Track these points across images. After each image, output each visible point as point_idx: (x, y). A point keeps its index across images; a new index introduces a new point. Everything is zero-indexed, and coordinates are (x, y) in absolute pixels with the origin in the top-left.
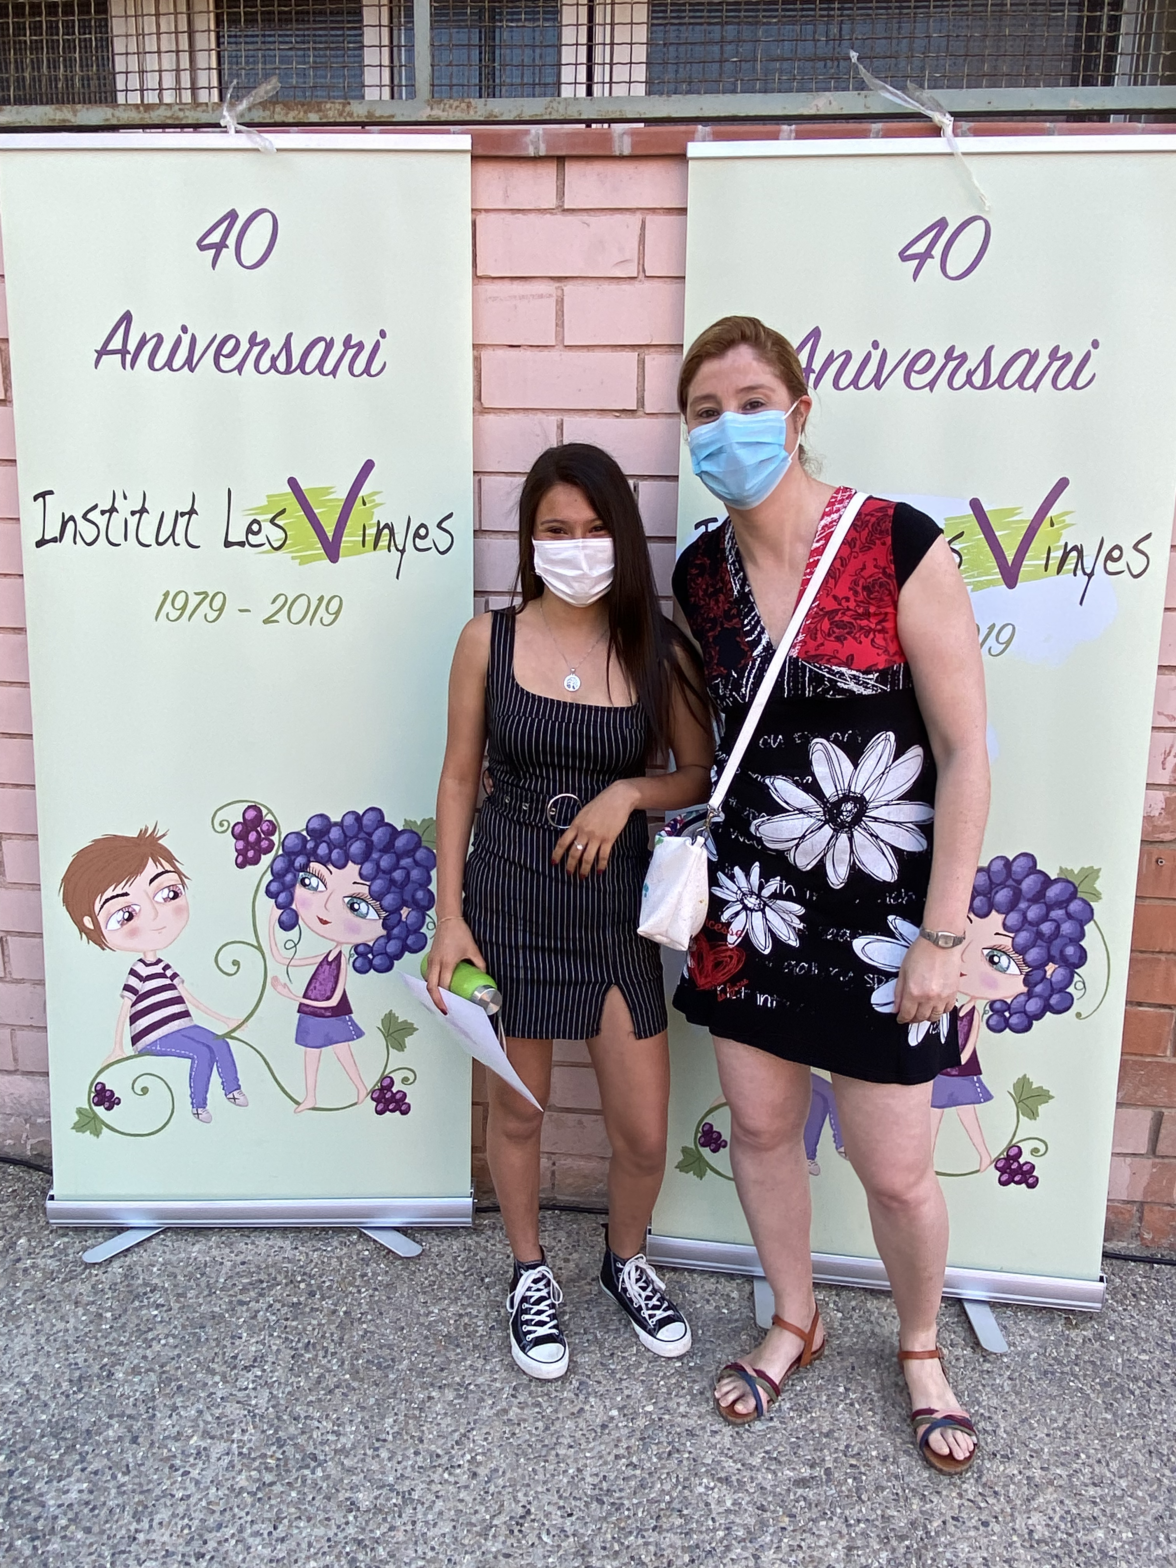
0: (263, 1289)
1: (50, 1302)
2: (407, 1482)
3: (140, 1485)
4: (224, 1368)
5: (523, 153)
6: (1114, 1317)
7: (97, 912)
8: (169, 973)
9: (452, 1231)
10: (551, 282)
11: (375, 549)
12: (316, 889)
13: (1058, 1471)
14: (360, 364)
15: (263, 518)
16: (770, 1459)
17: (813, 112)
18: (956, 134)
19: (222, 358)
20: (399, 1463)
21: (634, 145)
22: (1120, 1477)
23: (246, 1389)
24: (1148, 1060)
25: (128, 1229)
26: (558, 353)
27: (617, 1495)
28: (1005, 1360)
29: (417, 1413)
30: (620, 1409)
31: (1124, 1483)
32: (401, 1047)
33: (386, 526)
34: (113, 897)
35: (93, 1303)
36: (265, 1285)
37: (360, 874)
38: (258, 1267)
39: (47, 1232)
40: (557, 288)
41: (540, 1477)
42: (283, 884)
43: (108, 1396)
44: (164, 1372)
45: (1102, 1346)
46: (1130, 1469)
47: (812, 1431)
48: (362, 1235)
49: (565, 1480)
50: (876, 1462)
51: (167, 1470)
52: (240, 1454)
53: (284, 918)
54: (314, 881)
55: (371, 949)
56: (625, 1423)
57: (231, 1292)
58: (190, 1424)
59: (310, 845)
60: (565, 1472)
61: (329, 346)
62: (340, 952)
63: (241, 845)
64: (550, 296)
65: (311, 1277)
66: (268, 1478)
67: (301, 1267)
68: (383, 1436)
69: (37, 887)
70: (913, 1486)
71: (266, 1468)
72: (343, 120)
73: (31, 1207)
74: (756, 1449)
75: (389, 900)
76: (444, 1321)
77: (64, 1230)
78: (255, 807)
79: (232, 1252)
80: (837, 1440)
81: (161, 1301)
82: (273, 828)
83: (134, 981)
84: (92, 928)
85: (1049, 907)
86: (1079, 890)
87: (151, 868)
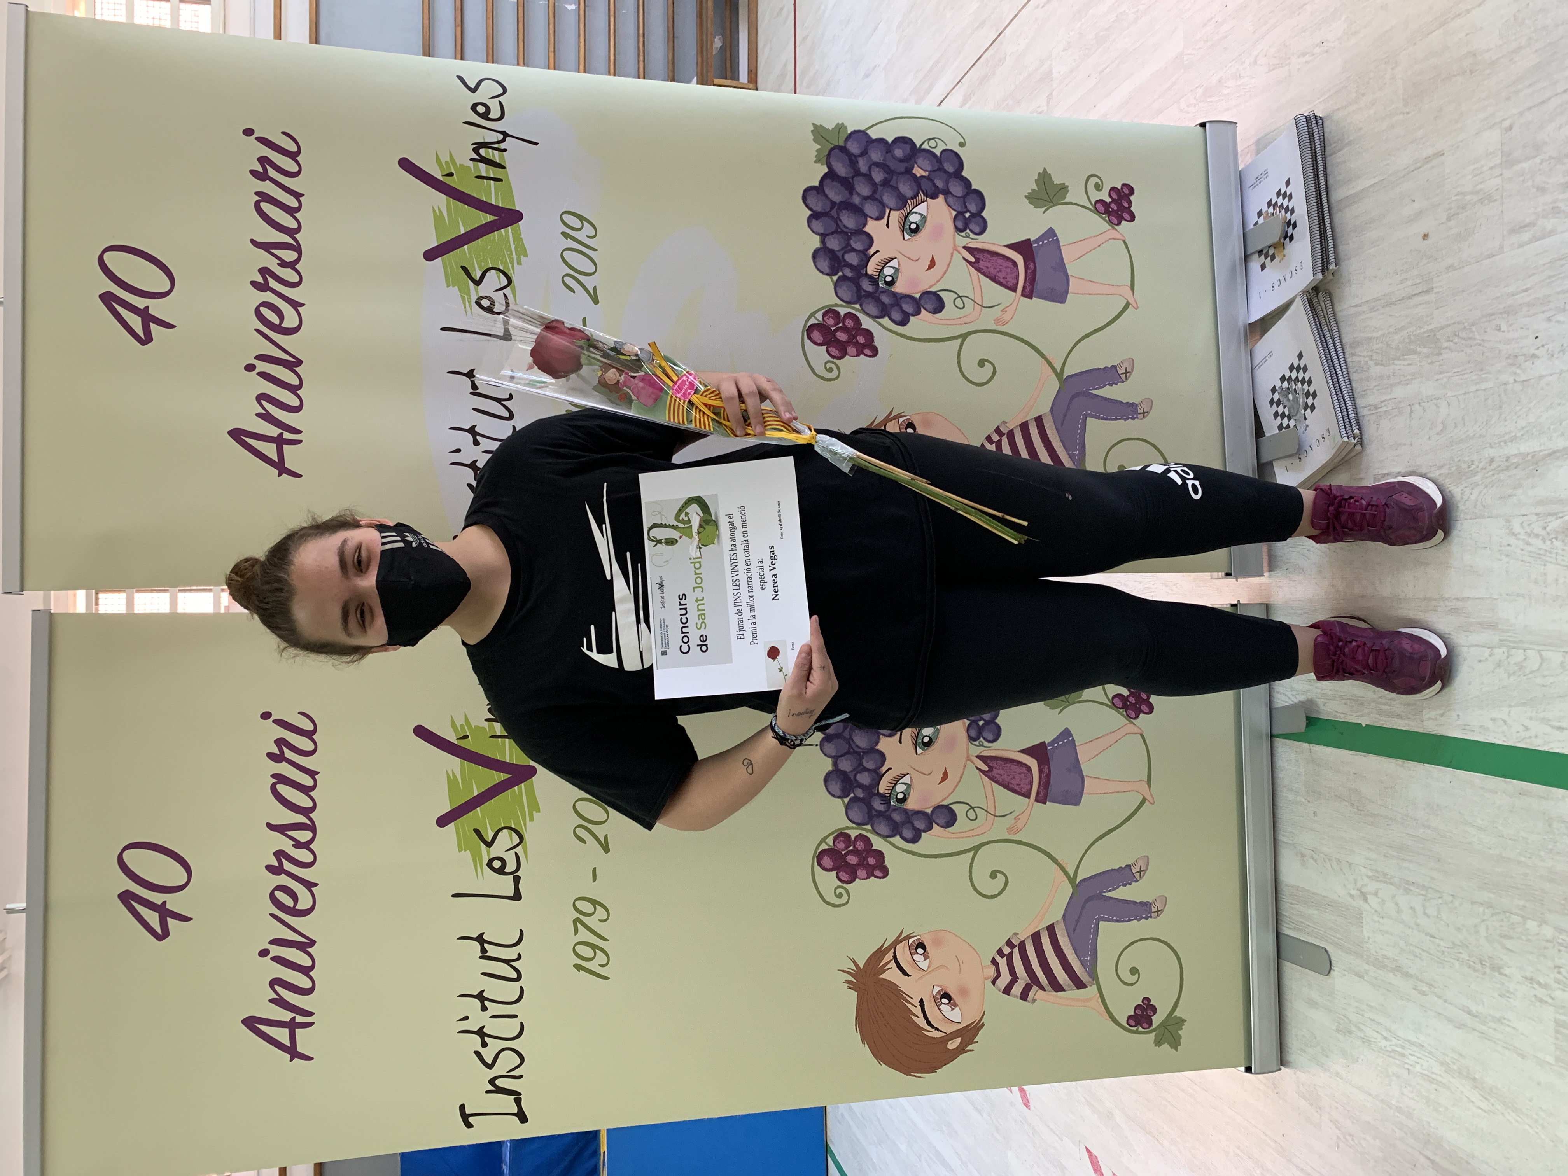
7: (943, 1035)
8: (1007, 950)
12: (909, 786)
14: (305, 744)
15: (485, 855)
19: (297, 907)
34: (926, 1017)
37: (890, 736)
53: (942, 822)
54: (900, 788)
55: (973, 723)
59: (860, 793)
61: (280, 779)
63: (862, 873)
78: (819, 858)
82: (841, 836)
83: (1017, 989)
84: (959, 1040)
85: (857, 173)
86: (837, 144)
87: (892, 975)
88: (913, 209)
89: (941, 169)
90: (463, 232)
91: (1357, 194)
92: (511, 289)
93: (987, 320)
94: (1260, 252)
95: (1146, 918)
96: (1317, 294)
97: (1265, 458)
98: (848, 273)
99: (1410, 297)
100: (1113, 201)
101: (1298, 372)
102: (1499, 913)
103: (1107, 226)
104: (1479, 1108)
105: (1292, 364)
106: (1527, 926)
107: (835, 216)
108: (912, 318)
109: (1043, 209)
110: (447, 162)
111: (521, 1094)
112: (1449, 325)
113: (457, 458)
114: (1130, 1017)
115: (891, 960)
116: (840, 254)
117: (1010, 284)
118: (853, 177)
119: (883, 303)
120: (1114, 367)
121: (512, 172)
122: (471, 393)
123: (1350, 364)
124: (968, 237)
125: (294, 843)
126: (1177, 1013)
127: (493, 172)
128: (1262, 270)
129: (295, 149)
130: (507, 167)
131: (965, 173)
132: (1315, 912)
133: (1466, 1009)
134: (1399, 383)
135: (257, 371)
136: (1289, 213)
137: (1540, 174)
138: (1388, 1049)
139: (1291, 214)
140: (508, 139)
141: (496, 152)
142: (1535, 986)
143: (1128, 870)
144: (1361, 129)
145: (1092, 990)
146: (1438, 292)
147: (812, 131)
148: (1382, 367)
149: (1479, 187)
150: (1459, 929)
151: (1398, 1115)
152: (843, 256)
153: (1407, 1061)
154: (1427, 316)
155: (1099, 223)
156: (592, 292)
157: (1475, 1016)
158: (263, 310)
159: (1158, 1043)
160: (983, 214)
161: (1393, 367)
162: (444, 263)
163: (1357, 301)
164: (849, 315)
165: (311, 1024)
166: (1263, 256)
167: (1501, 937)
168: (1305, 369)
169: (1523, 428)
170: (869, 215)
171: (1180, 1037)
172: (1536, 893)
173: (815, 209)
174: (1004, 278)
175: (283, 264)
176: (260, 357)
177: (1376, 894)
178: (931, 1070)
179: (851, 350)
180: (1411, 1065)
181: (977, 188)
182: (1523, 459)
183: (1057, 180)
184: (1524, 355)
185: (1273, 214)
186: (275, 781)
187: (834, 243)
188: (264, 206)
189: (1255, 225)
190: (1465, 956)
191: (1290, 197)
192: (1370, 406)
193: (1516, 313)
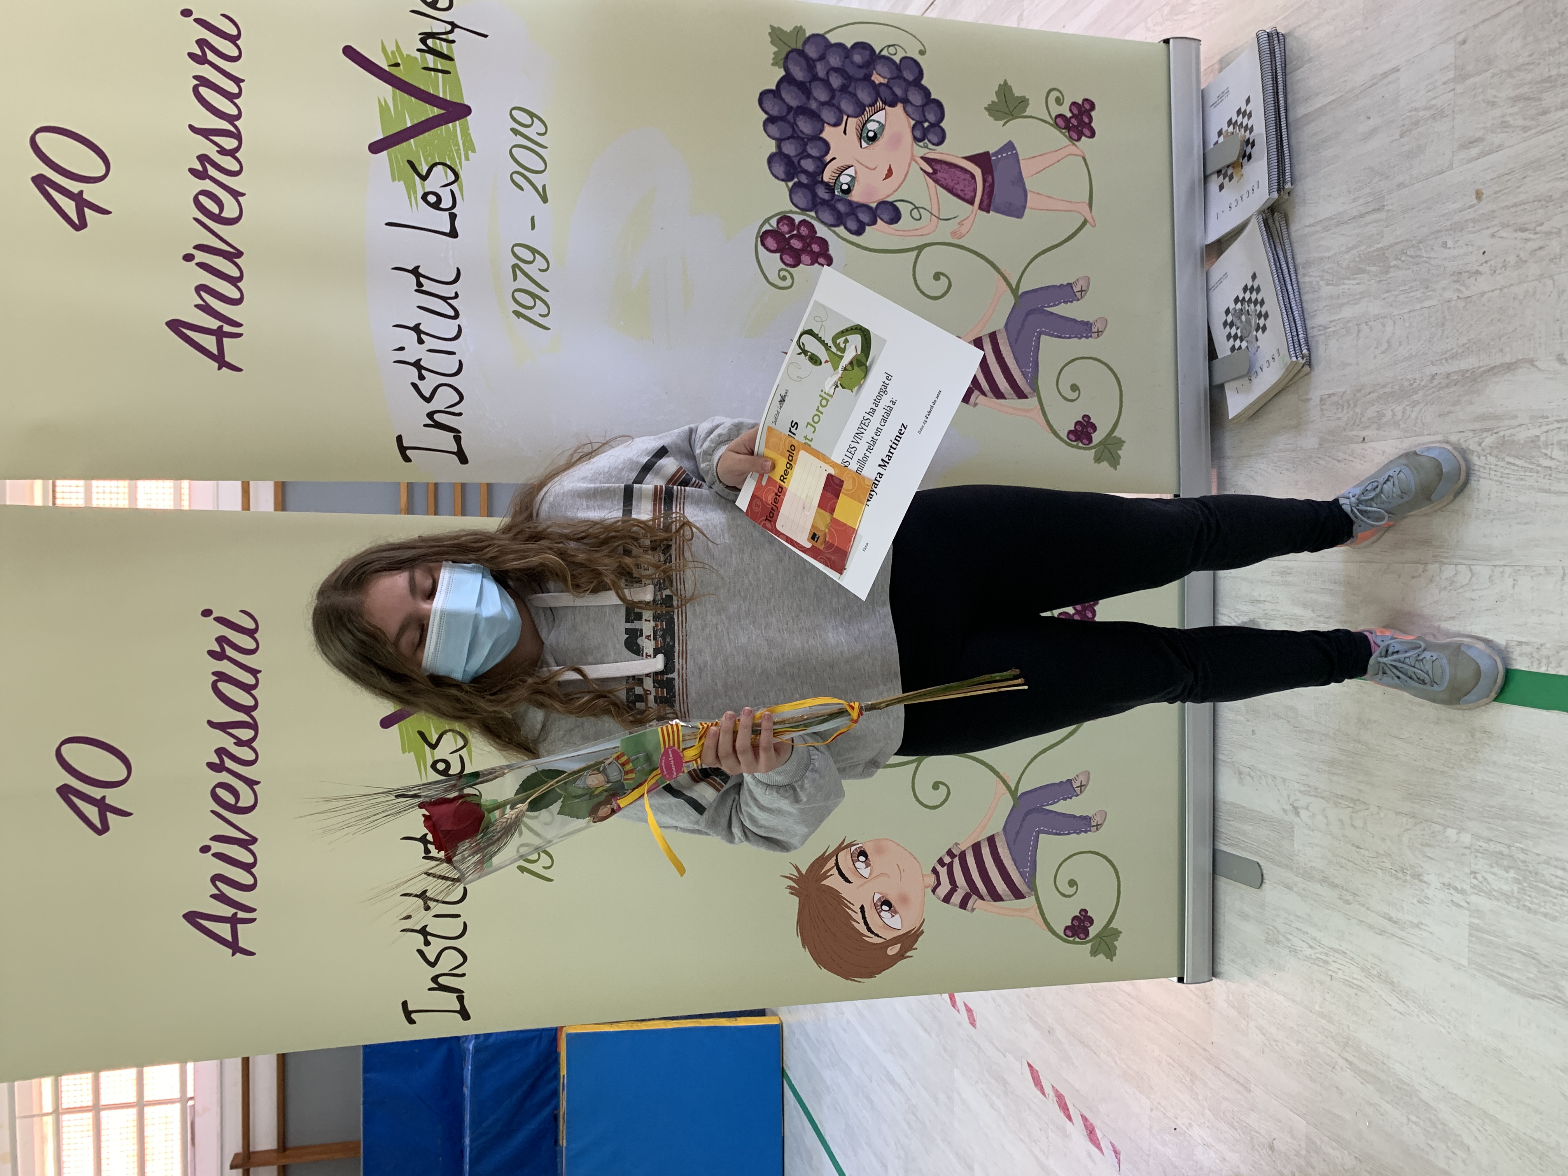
7: (882, 941)
8: (947, 860)
14: (246, 642)
15: (429, 757)
19: (240, 804)
34: (866, 923)
61: (221, 676)
83: (957, 898)
84: (899, 946)
85: (815, 78)
86: (794, 47)
87: (834, 881)
88: (871, 116)
89: (900, 77)
90: (409, 125)
91: (1316, 111)
92: (458, 185)
93: (944, 232)
94: (1219, 172)
95: (1086, 832)
96: (1273, 214)
97: (1217, 381)
98: (804, 179)
99: (1362, 216)
100: (1074, 116)
101: (1251, 293)
102: (1422, 822)
103: (1066, 142)
104: (1396, 1010)
105: (1246, 286)
106: (1447, 834)
107: (792, 121)
108: (867, 228)
109: (1003, 122)
110: (393, 52)
111: (462, 992)
112: (1397, 243)
113: (400, 356)
114: (1067, 928)
115: (832, 868)
116: (795, 160)
117: (968, 197)
118: (810, 82)
119: (839, 212)
120: (1070, 285)
121: (461, 64)
122: (416, 291)
123: (1302, 286)
124: (927, 147)
125: (235, 741)
126: (1113, 925)
127: (440, 64)
128: (1220, 190)
129: (235, 32)
130: (456, 59)
131: (923, 82)
132: (1251, 828)
133: (1387, 916)
134: (1348, 303)
135: (196, 260)
136: (1248, 132)
137: (1492, 88)
138: (1313, 957)
139: (1250, 133)
140: (456, 30)
141: (444, 44)
142: (1452, 891)
143: (1069, 784)
144: (1321, 46)
145: (1030, 901)
146: (1388, 211)
147: (769, 33)
148: (1331, 287)
149: (1433, 102)
150: (1383, 840)
151: (1320, 1019)
152: (799, 162)
153: (1331, 968)
154: (1378, 235)
155: (1059, 138)
156: (541, 190)
157: (1395, 922)
158: (202, 199)
159: (1094, 953)
160: (942, 125)
161: (1343, 287)
162: (389, 155)
163: (1311, 221)
164: (803, 222)
165: (253, 920)
166: (1222, 176)
167: (1422, 845)
168: (1258, 290)
169: (1464, 345)
170: (827, 121)
171: (1116, 948)
172: (1457, 801)
173: (770, 112)
174: (961, 190)
175: (223, 151)
176: (198, 247)
177: (1307, 808)
178: (871, 975)
179: (805, 258)
180: (1333, 972)
181: (936, 98)
182: (1463, 376)
183: (1017, 93)
184: (1467, 272)
185: (1233, 133)
186: (216, 678)
187: (790, 149)
188: (203, 90)
189: (1214, 145)
190: (1388, 865)
191: (1250, 115)
192: (1320, 326)
193: (1462, 229)
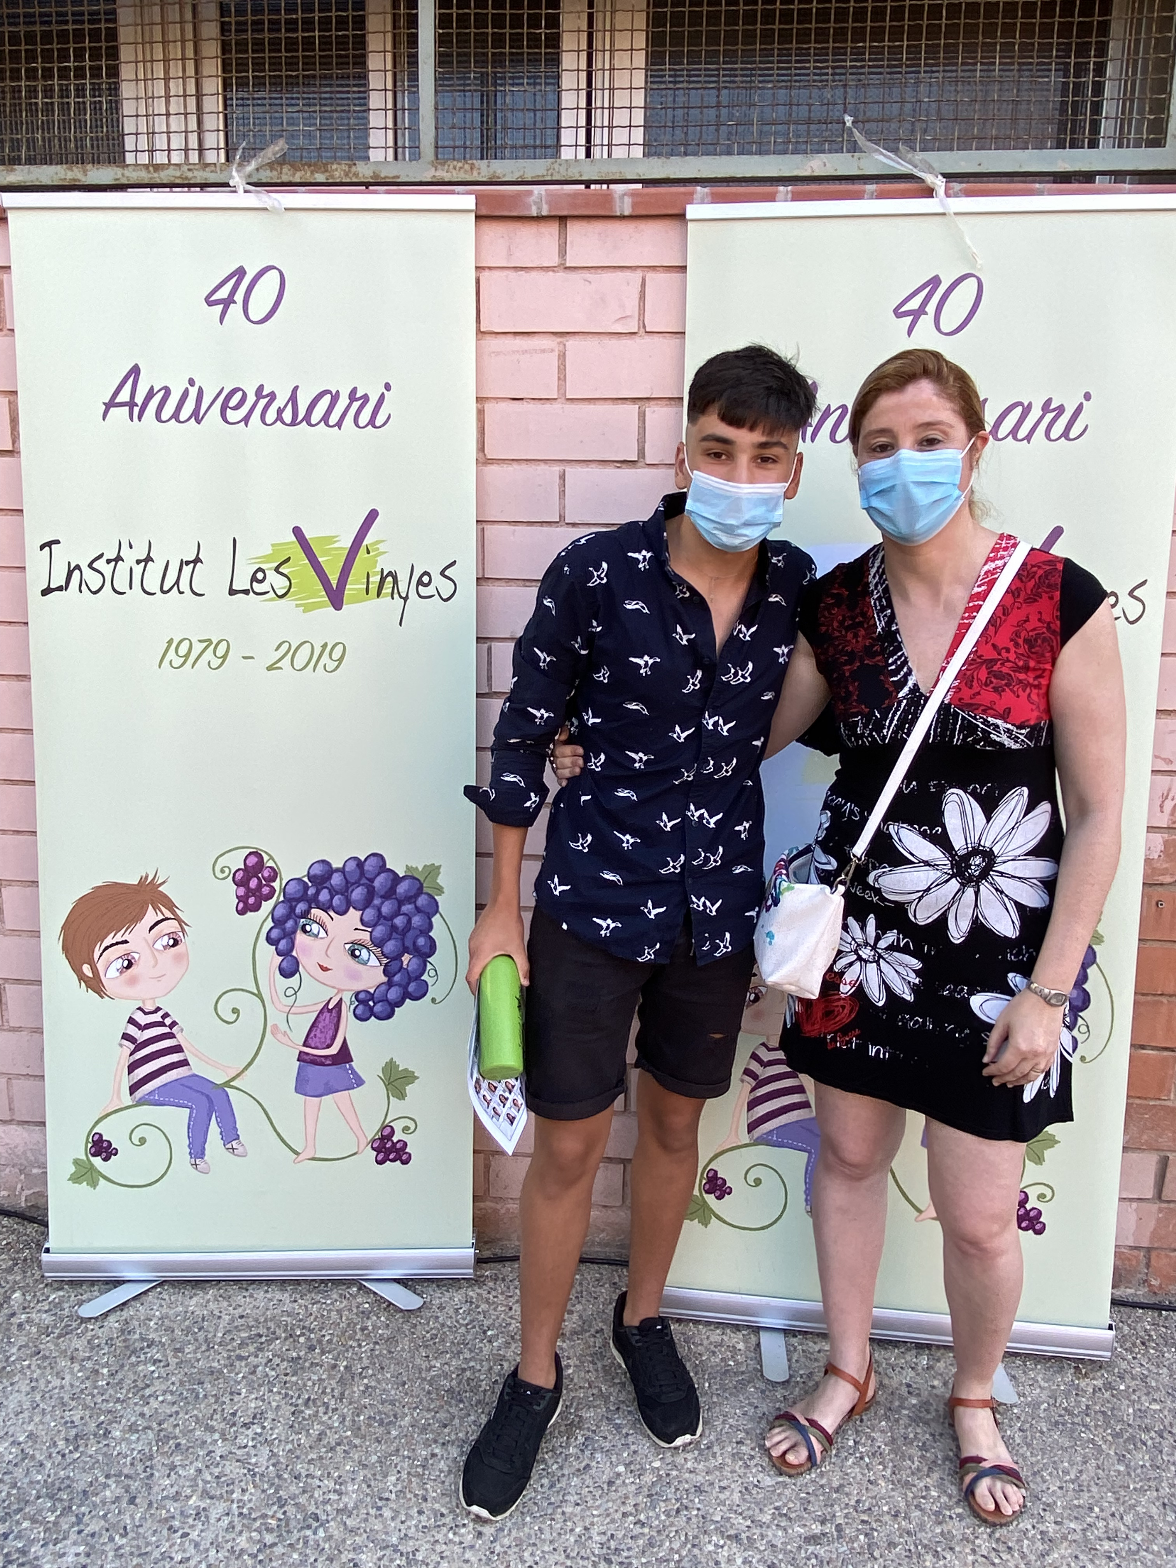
0: (262, 1343)
1: (45, 1358)
2: (411, 1543)
3: (138, 1547)
4: (222, 1425)
5: (526, 213)
6: (1124, 1365)
7: (96, 959)
8: (168, 1021)
9: (453, 1283)
10: (553, 338)
11: (378, 596)
12: (316, 936)
13: (1072, 1525)
14: (365, 417)
15: (269, 566)
16: (781, 1515)
17: (807, 173)
18: (948, 195)
19: (228, 410)
20: (402, 1522)
21: (634, 205)
22: (1135, 1531)
23: (245, 1447)
24: (1152, 1103)
25: (124, 1282)
26: (560, 406)
27: (625, 1554)
28: (1015, 1411)
29: (420, 1470)
30: (627, 1465)
31: (1139, 1538)
32: (402, 1096)
33: (390, 574)
34: (112, 945)
35: (89, 1358)
36: (263, 1339)
37: (361, 920)
38: (256, 1320)
39: (41, 1286)
40: (559, 343)
41: (547, 1536)
42: (284, 930)
43: (105, 1454)
44: (161, 1431)
45: (1113, 1396)
46: (1144, 1522)
47: (822, 1486)
48: (361, 1287)
49: (572, 1539)
50: (887, 1518)
51: (165, 1532)
52: (241, 1514)
53: (284, 964)
54: (315, 928)
55: (372, 996)
56: (632, 1480)
57: (229, 1347)
58: (188, 1484)
59: (311, 891)
60: (572, 1530)
61: (335, 398)
62: (341, 999)
63: (242, 891)
64: (552, 351)
65: (311, 1331)
66: (269, 1539)
67: (301, 1320)
68: (386, 1495)
69: (36, 934)
70: (925, 1542)
71: (267, 1530)
72: (348, 180)
73: (25, 1260)
74: (765, 1506)
75: (390, 946)
76: (446, 1376)
77: (60, 1284)
78: (257, 854)
79: (230, 1306)
80: (847, 1494)
81: (158, 1356)
82: (274, 874)
83: (132, 1030)
84: (90, 975)
87: (152, 916)
95: (190, 1154)
114: (101, 1135)
115: (164, 915)
125: (282, 408)
126: (102, 1181)
143: (234, 1137)
145: (128, 1100)
159: (78, 1162)
165: (132, 419)
171: (81, 1183)
186: (334, 393)
